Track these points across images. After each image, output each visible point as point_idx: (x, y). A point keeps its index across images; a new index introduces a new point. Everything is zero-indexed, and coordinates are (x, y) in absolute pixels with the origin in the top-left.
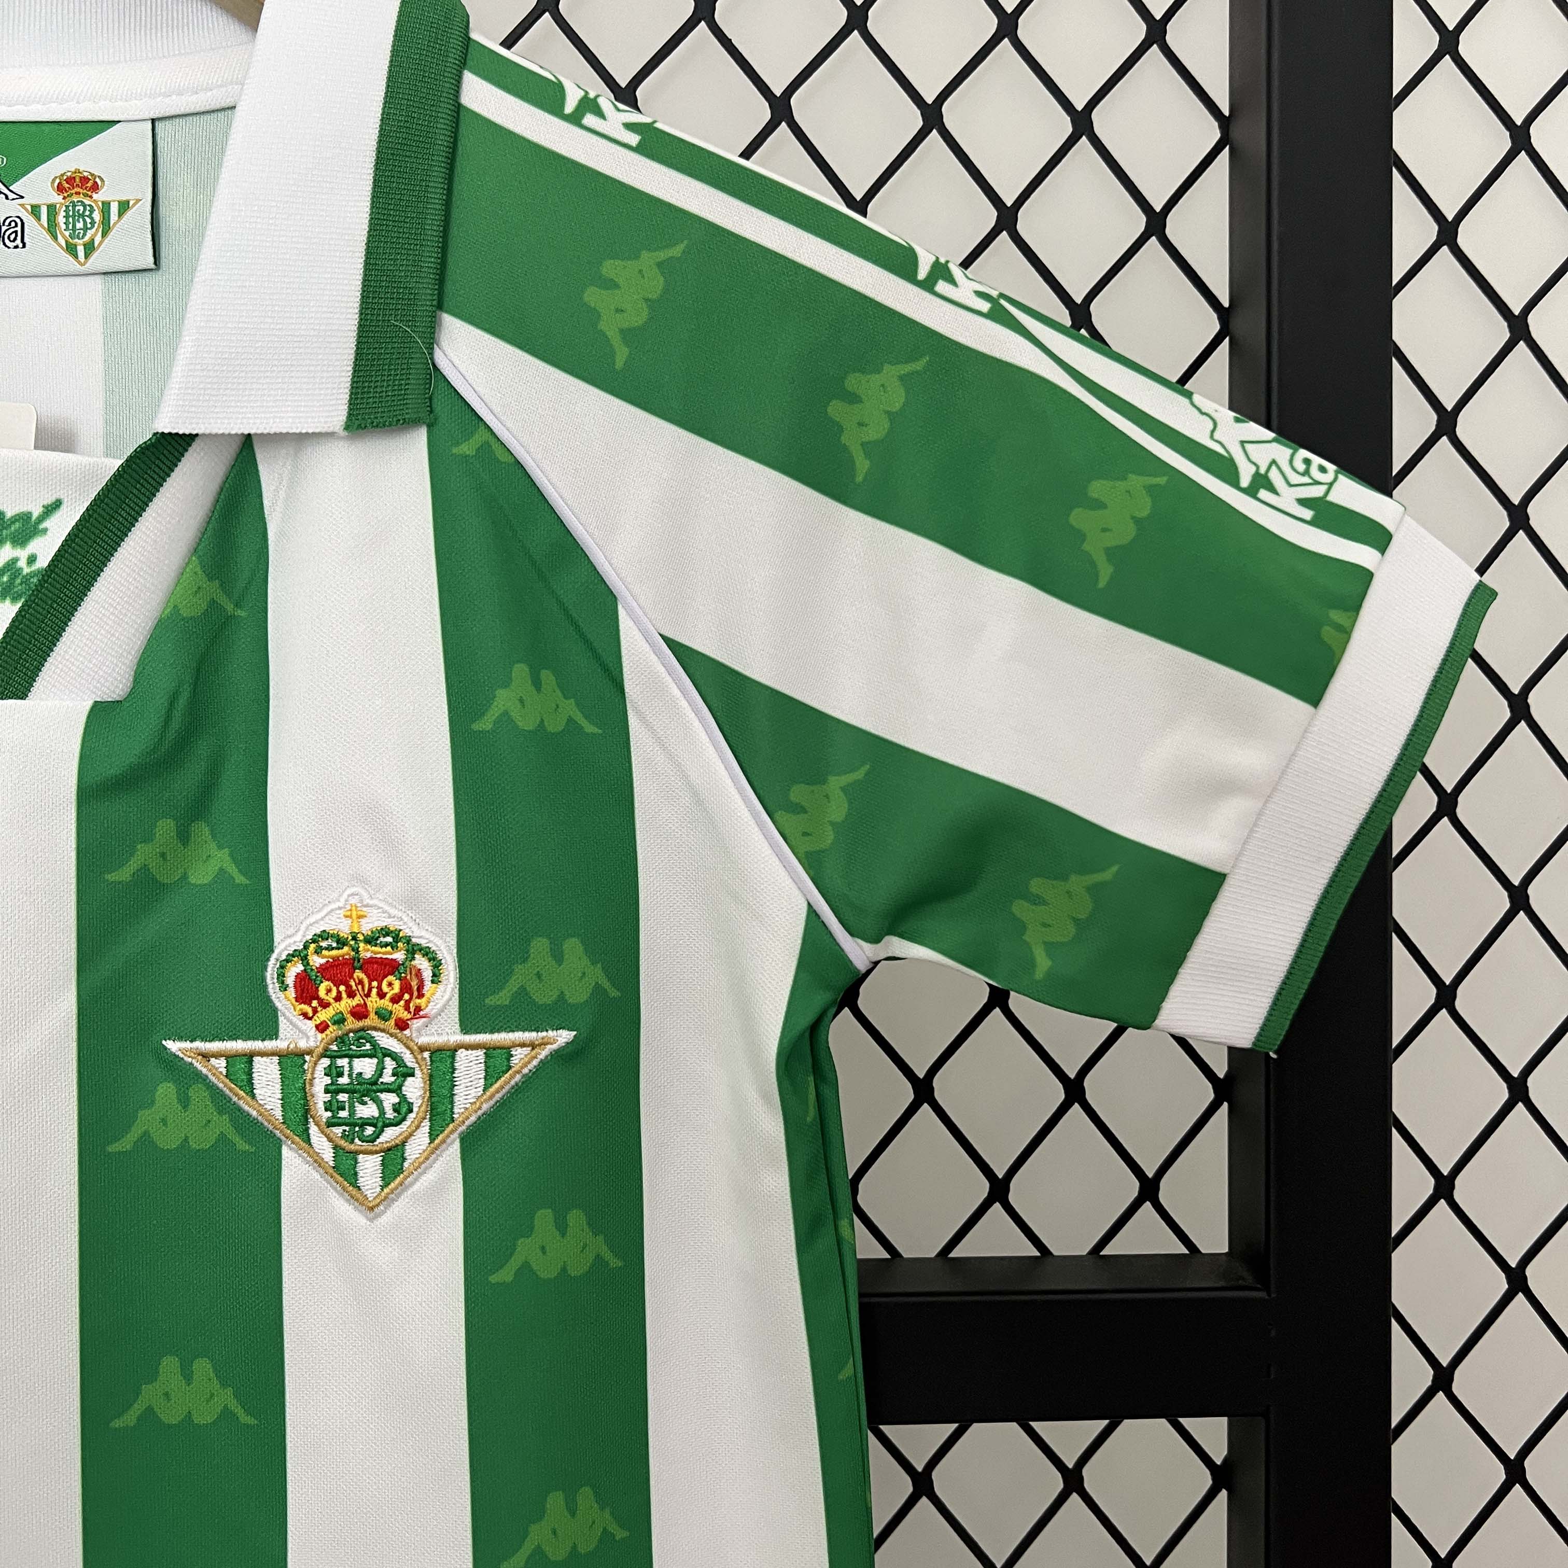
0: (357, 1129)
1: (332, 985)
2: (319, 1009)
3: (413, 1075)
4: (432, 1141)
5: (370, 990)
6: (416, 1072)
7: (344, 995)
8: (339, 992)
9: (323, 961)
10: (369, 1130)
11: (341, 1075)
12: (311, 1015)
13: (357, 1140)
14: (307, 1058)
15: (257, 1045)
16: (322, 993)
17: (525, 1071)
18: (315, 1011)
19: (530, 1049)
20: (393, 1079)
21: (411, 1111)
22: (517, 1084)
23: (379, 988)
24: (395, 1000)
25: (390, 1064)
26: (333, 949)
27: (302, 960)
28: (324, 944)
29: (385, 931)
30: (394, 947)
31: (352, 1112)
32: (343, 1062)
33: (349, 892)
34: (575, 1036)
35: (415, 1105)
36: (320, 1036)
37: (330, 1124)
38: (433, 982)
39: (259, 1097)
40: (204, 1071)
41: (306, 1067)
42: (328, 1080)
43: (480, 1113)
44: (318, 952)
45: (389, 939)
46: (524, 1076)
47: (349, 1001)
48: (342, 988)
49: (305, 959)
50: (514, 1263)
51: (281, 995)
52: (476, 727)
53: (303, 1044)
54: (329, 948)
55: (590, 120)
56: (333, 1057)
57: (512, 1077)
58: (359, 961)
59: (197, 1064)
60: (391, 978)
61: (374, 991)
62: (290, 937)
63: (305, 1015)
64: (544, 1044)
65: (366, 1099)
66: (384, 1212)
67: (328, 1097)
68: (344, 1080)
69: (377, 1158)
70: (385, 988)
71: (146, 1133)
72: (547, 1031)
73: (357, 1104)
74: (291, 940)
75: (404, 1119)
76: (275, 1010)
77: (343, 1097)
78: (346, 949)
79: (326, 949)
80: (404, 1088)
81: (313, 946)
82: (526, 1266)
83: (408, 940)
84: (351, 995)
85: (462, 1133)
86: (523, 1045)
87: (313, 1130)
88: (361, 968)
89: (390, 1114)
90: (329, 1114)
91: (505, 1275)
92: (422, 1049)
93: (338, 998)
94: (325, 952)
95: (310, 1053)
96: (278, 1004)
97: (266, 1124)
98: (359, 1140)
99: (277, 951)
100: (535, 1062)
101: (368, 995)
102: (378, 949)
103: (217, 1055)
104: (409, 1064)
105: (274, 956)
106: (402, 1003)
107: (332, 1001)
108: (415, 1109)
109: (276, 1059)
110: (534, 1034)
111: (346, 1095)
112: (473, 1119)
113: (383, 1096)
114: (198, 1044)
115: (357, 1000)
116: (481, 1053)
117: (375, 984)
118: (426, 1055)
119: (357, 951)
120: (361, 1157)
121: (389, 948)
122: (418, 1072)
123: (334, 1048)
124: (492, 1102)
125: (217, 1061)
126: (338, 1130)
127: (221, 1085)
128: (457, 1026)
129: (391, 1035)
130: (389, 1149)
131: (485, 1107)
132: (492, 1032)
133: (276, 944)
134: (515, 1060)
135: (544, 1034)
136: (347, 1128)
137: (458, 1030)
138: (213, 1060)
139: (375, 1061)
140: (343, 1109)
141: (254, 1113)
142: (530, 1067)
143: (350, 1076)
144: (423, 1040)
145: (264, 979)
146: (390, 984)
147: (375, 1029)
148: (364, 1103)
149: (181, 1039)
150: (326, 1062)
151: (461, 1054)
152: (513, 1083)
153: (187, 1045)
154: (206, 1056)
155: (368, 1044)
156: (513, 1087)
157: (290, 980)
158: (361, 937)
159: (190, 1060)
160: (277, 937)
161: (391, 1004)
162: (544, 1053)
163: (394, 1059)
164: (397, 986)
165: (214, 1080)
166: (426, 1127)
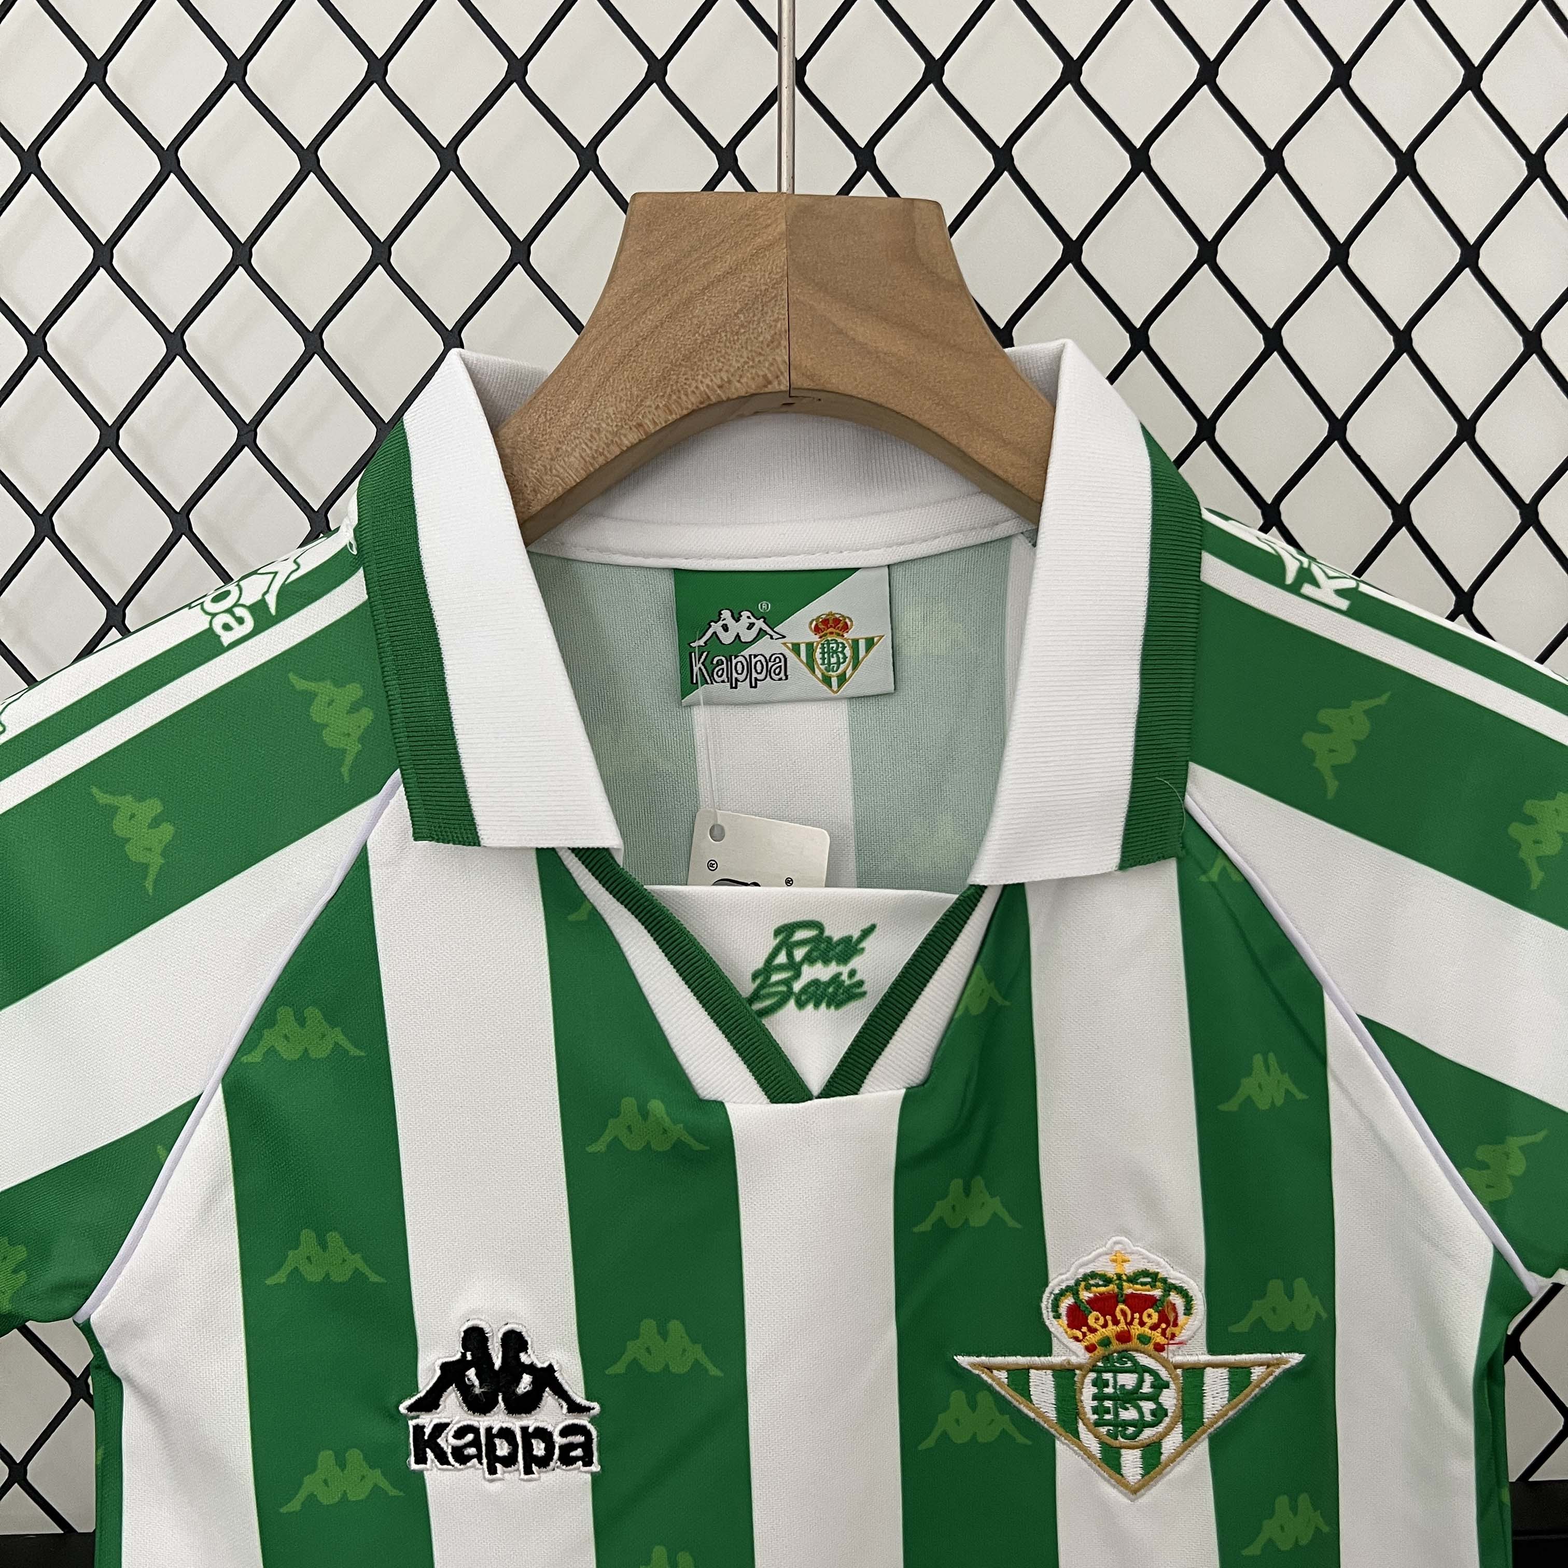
0: (1120, 1429)
1: (1100, 1315)
2: (1088, 1333)
3: (1167, 1386)
4: (1185, 1439)
5: (1133, 1319)
6: (1171, 1385)
7: (1110, 1323)
8: (1106, 1321)
9: (1091, 1295)
10: (1131, 1430)
11: (1107, 1386)
12: (1081, 1337)
13: (1120, 1438)
14: (1077, 1372)
15: (1036, 1360)
16: (1091, 1321)
17: (1263, 1385)
18: (1084, 1335)
19: (1265, 1367)
20: (1151, 1390)
21: (1166, 1415)
22: (1256, 1395)
23: (1141, 1318)
24: (1154, 1328)
25: (1148, 1378)
26: (1100, 1286)
27: (1073, 1294)
28: (1092, 1282)
29: (1145, 1273)
30: (1154, 1287)
31: (1117, 1414)
32: (1108, 1376)
33: (1114, 1239)
34: (1304, 1358)
35: (1169, 1411)
36: (1088, 1355)
37: (1097, 1424)
38: (1185, 1314)
39: (1035, 1402)
40: (990, 1381)
41: (1076, 1379)
42: (1095, 1390)
43: (1226, 1418)
44: (1088, 1288)
45: (1149, 1280)
46: (1263, 1388)
47: (1114, 1327)
48: (1108, 1318)
49: (1076, 1294)
50: (1261, 1540)
51: (1055, 1322)
52: (1223, 1108)
53: (1074, 1360)
54: (1097, 1285)
55: (1307, 589)
56: (1099, 1371)
57: (1253, 1390)
58: (1122, 1296)
59: (983, 1376)
60: (1151, 1311)
61: (1136, 1321)
62: (1061, 1274)
63: (1077, 1339)
64: (1278, 1364)
65: (1128, 1405)
66: (1143, 1495)
67: (1095, 1403)
68: (1109, 1390)
69: (1138, 1453)
70: (1145, 1319)
71: (945, 1432)
72: (1280, 1353)
73: (1120, 1410)
74: (1064, 1277)
75: (1160, 1422)
76: (1050, 1333)
77: (1108, 1404)
78: (1111, 1286)
79: (1094, 1285)
80: (1160, 1398)
81: (1083, 1284)
82: (1270, 1541)
83: (1164, 1281)
84: (1116, 1322)
85: (1210, 1434)
86: (1260, 1365)
87: (1081, 1427)
88: (1124, 1302)
89: (1148, 1417)
90: (1096, 1417)
91: (1254, 1550)
92: (1176, 1367)
93: (1105, 1326)
94: (1094, 1289)
95: (1080, 1367)
96: (1052, 1330)
97: (1042, 1423)
98: (1122, 1437)
99: (1050, 1285)
100: (1271, 1378)
101: (1131, 1323)
102: (1139, 1287)
103: (999, 1368)
104: (1165, 1379)
105: (1048, 1290)
106: (1159, 1330)
107: (1098, 1327)
108: (1170, 1414)
109: (1049, 1372)
110: (1269, 1355)
111: (1111, 1402)
112: (1220, 1423)
113: (1142, 1403)
114: (983, 1359)
115: (1122, 1326)
116: (1224, 1372)
117: (1137, 1315)
118: (1179, 1371)
119: (1121, 1287)
120: (1123, 1451)
121: (1148, 1287)
122: (1172, 1385)
123: (1100, 1364)
124: (1236, 1410)
125: (1000, 1373)
126: (1103, 1430)
127: (1003, 1393)
128: (1205, 1349)
129: (1150, 1356)
130: (1148, 1445)
131: (1231, 1413)
132: (1234, 1354)
133: (1050, 1279)
134: (1254, 1377)
135: (1278, 1355)
136: (1111, 1428)
137: (1206, 1353)
138: (995, 1372)
139: (1136, 1376)
140: (1109, 1413)
141: (1032, 1415)
142: (1267, 1381)
143: (1115, 1387)
144: (1178, 1359)
145: (1040, 1308)
146: (1150, 1316)
147: (1137, 1351)
148: (1127, 1409)
149: (969, 1355)
150: (1093, 1375)
151: (1209, 1371)
152: (1253, 1394)
153: (974, 1359)
154: (990, 1368)
155: (1129, 1362)
156: (1253, 1398)
157: (1063, 1310)
158: (1124, 1278)
159: (977, 1372)
160: (1052, 1274)
161: (1150, 1331)
162: (1278, 1372)
163: (1151, 1375)
164: (1155, 1317)
165: (998, 1388)
166: (1179, 1428)
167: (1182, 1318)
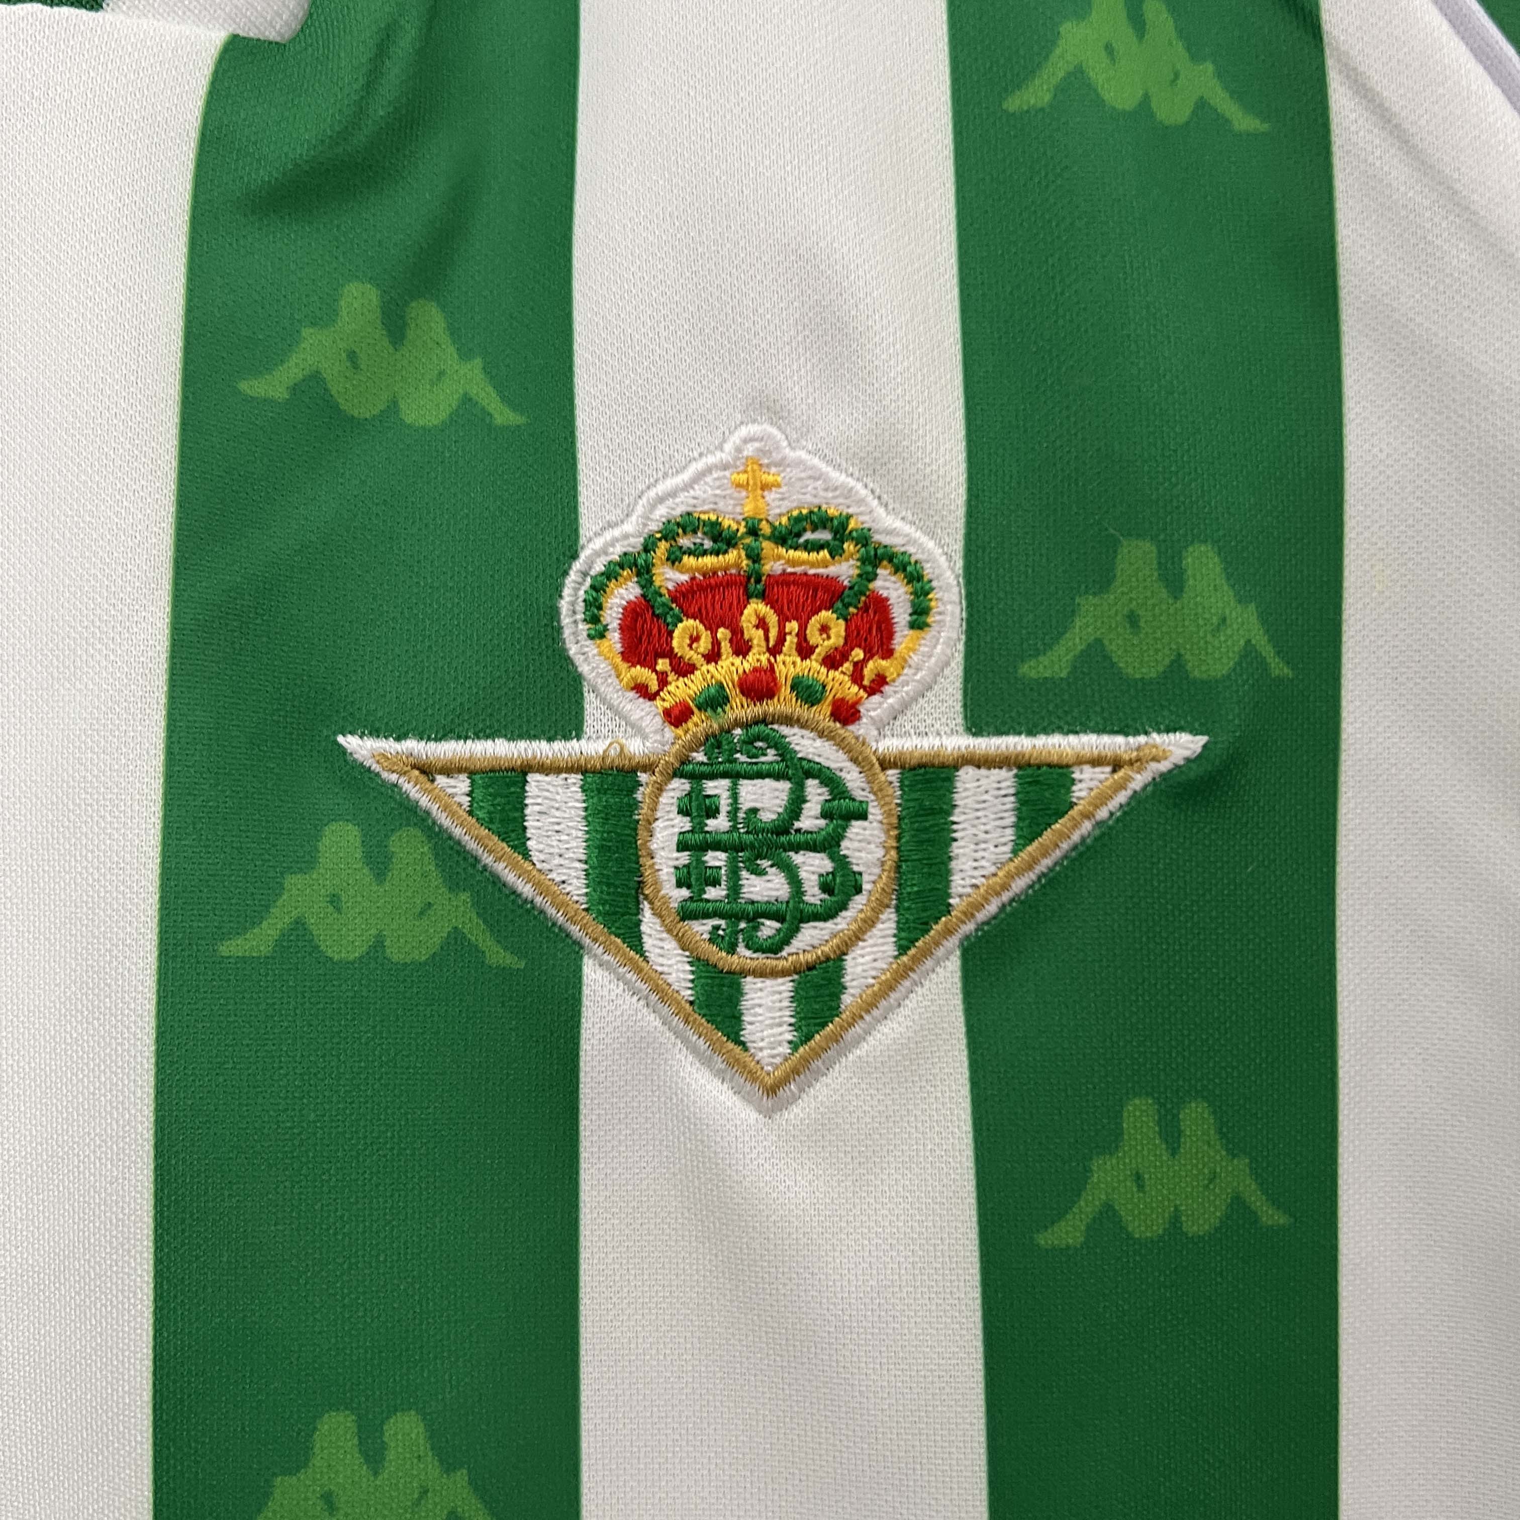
0: (743, 925)
1: (701, 627)
2: (671, 677)
3: (863, 816)
4: (902, 949)
5: (781, 639)
6: (871, 810)
7: (726, 647)
8: (716, 643)
9: (685, 578)
10: (769, 928)
11: (713, 812)
12: (654, 686)
13: (741, 949)
14: (643, 777)
15: (541, 749)
16: (679, 642)
17: (1102, 814)
18: (663, 682)
19: (1108, 769)
20: (822, 822)
21: (858, 890)
22: (1083, 839)
23: (802, 635)
24: (832, 661)
25: (816, 795)
26: (705, 553)
27: (639, 574)
28: (685, 542)
29: (819, 520)
30: (836, 552)
31: (735, 889)
32: (717, 788)
33: (743, 431)
34: (1205, 747)
35: (866, 878)
36: (670, 732)
37: (686, 914)
38: (913, 626)
39: (536, 856)
40: (424, 801)
41: (639, 796)
42: (685, 823)
43: (1006, 897)
44: (673, 559)
45: (824, 536)
46: (1099, 824)
47: (738, 661)
48: (723, 633)
49: (644, 573)
50: (1085, 1209)
51: (591, 648)
52: (1014, 103)
53: (636, 747)
54: (698, 552)
56: (697, 777)
57: (1076, 825)
58: (758, 581)
59: (407, 787)
60: (825, 615)
61: (791, 641)
62: (611, 525)
63: (642, 690)
64: (1137, 763)
65: (765, 863)
66: (795, 1099)
67: (684, 858)
68: (719, 824)
69: (785, 986)
70: (814, 637)
71: (299, 924)
72: (1146, 733)
73: (744, 874)
74: (617, 532)
75: (844, 907)
76: (577, 680)
77: (716, 859)
78: (732, 556)
79: (690, 553)
80: (844, 844)
81: (663, 546)
82: (1108, 1213)
83: (863, 539)
84: (742, 648)
85: (967, 937)
86: (1096, 762)
87: (649, 924)
88: (763, 596)
89: (813, 895)
90: (685, 893)
91: (1066, 1234)
92: (885, 764)
93: (713, 656)
94: (689, 561)
95: (649, 768)
96: (584, 669)
97: (551, 911)
98: (748, 947)
99: (583, 555)
100: (1122, 797)
101: (775, 651)
102: (802, 555)
103: (449, 770)
104: (859, 795)
105: (577, 566)
106: (847, 666)
107: (698, 659)
108: (866, 887)
109: (575, 779)
110: (1120, 739)
111: (723, 856)
112: (992, 908)
113: (798, 858)
114: (413, 746)
115: (757, 657)
116: (1006, 778)
117: (793, 626)
118: (893, 774)
119: (755, 557)
120: (750, 984)
121: (824, 554)
122: (875, 812)
123: (700, 757)
124: (1032, 876)
125: (452, 782)
126: (701, 928)
127: (457, 832)
128: (960, 720)
129: (821, 734)
130: (811, 967)
131: (1019, 885)
132: (1031, 732)
133: (582, 541)
134: (1080, 792)
135: (1142, 739)
136: (722, 923)
137: (961, 729)
138: (441, 780)
139: (785, 785)
140: (715, 883)
141: (527, 890)
142: (1113, 805)
143: (733, 814)
144: (890, 745)
145: (554, 613)
146: (824, 629)
147: (788, 720)
148: (760, 872)
149: (375, 733)
150: (679, 787)
151: (966, 776)
152: (1076, 837)
153: (389, 746)
154: (427, 771)
155: (771, 752)
156: (1075, 848)
157: (612, 615)
158: (766, 529)
159: (394, 777)
160: (587, 524)
161: (824, 670)
162: (1139, 780)
163: (823, 783)
164: (838, 629)
165: (444, 820)
166: (888, 923)
167: (903, 638)
